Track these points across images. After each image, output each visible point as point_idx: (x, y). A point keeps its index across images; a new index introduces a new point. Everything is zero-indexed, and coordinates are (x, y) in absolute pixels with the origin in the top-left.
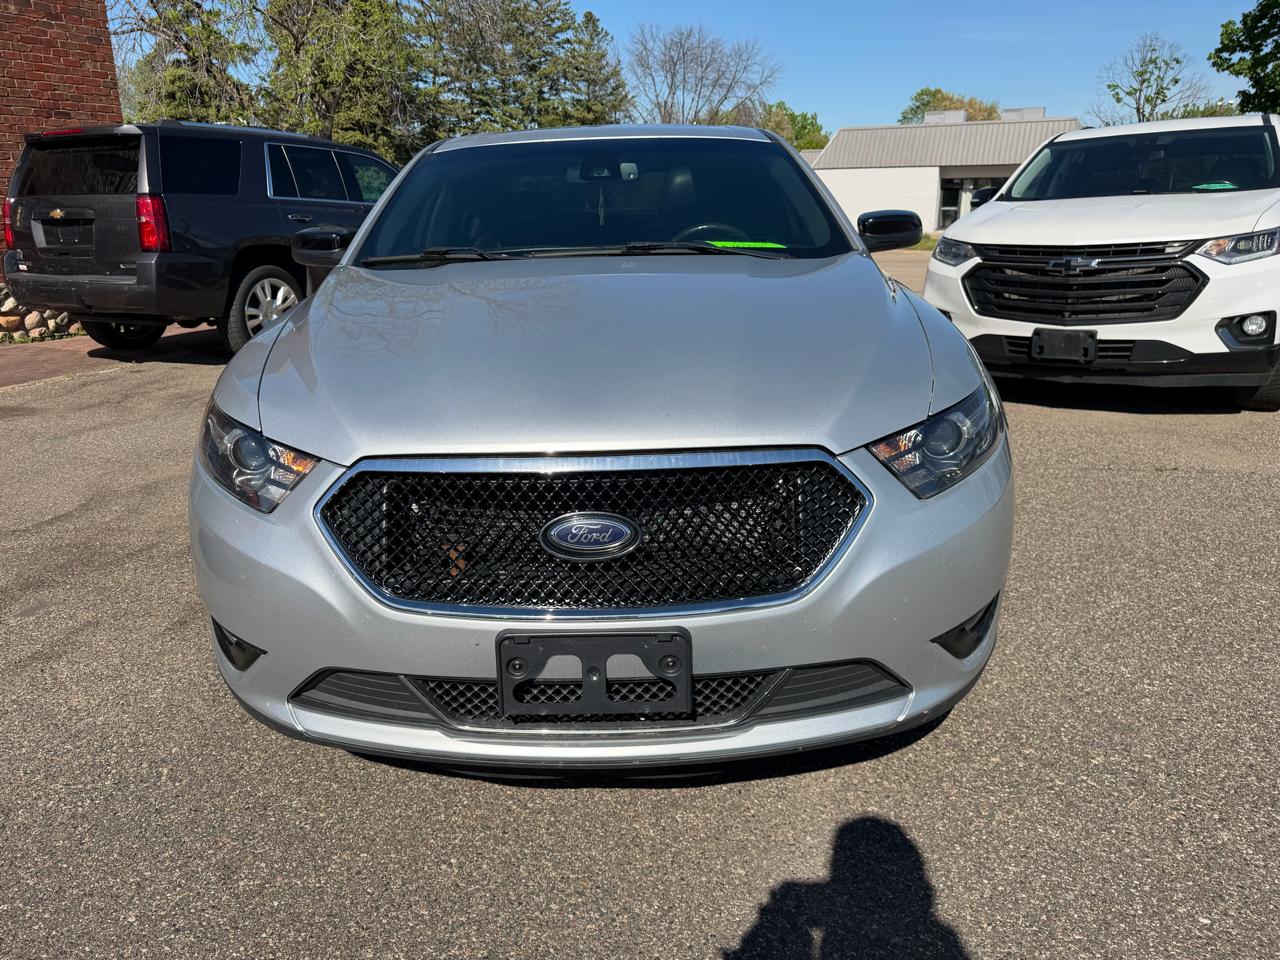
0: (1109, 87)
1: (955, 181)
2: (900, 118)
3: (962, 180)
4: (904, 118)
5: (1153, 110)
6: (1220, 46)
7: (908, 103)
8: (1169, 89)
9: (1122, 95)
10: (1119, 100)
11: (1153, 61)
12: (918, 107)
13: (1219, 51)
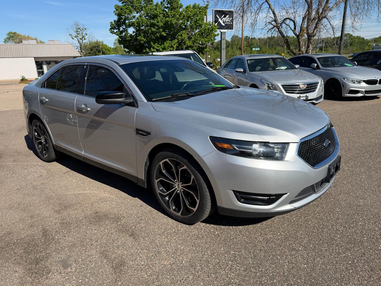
0: (70, 35)
1: (40, 62)
2: (4, 41)
3: (42, 61)
4: (6, 41)
5: (82, 41)
6: (111, 28)
7: (6, 36)
8: (85, 36)
9: (73, 37)
10: (73, 39)
11: (79, 28)
12: (10, 38)
13: (111, 29)
